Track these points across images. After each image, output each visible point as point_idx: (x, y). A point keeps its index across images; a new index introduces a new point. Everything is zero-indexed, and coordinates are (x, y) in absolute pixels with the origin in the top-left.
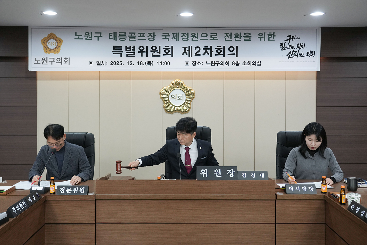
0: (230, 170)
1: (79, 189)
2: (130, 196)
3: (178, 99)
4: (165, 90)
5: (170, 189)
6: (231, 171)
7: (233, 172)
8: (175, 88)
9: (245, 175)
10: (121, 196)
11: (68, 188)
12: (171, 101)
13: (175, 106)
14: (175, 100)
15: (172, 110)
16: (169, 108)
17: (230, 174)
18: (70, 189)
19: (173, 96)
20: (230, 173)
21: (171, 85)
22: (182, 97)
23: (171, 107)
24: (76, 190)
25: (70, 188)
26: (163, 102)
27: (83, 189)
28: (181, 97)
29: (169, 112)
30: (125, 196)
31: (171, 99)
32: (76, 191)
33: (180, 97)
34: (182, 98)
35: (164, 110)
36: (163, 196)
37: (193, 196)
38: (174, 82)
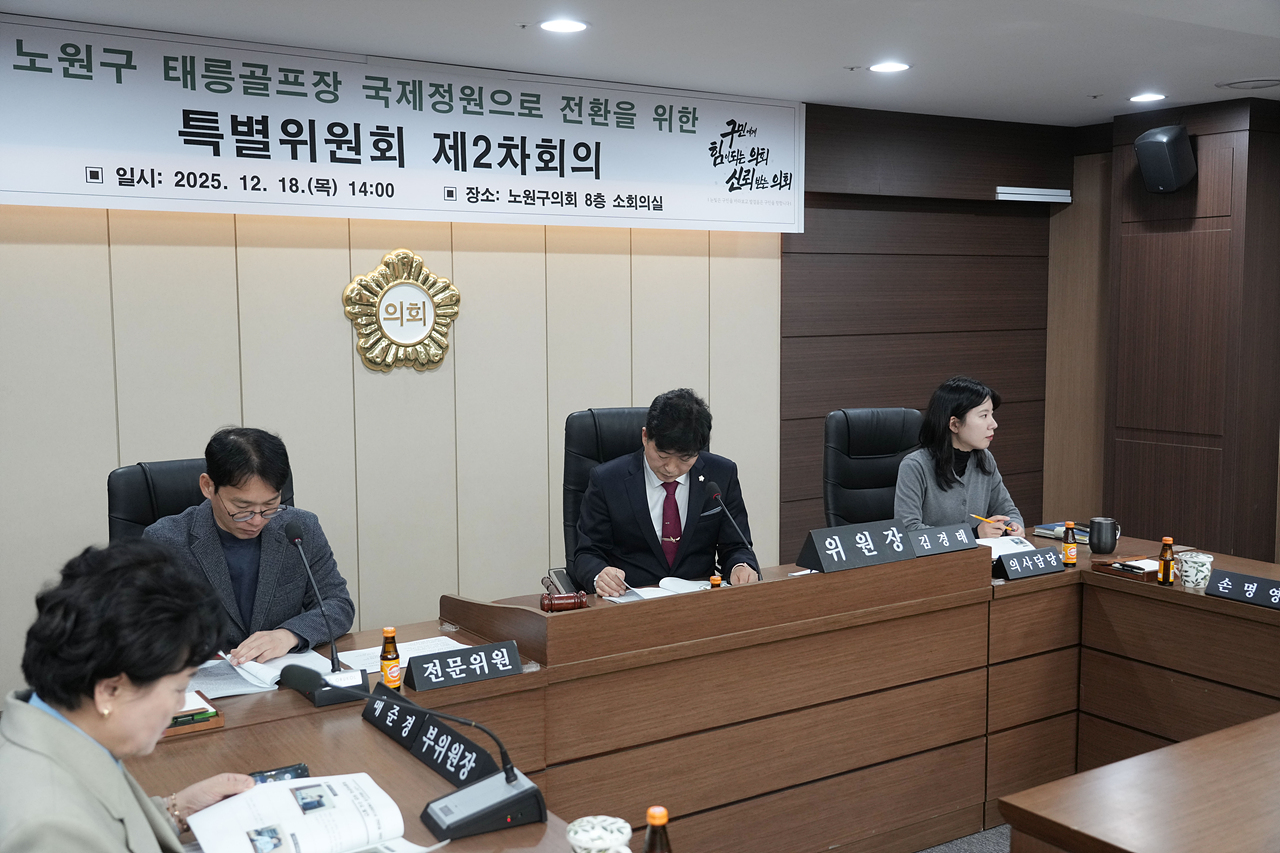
0: (890, 533)
1: (489, 658)
2: (650, 653)
3: (408, 320)
4: (365, 287)
5: (758, 611)
6: (894, 535)
7: (898, 536)
8: (399, 281)
9: (925, 542)
10: (624, 660)
11: (450, 661)
12: (384, 324)
13: (399, 346)
14: (399, 321)
15: (389, 359)
16: (377, 350)
17: (894, 542)
18: (459, 663)
19: (391, 310)
20: (892, 542)
21: (384, 267)
22: (421, 312)
23: (386, 350)
24: (481, 662)
25: (459, 659)
26: (355, 331)
27: (503, 656)
28: (418, 313)
29: (378, 366)
30: (634, 656)
31: (385, 319)
32: (482, 668)
33: (413, 312)
34: (421, 316)
35: (358, 358)
36: (739, 637)
37: (814, 622)
38: (391, 256)
